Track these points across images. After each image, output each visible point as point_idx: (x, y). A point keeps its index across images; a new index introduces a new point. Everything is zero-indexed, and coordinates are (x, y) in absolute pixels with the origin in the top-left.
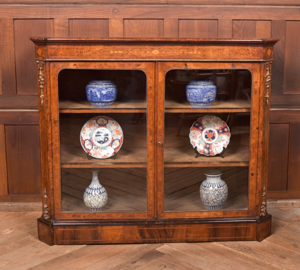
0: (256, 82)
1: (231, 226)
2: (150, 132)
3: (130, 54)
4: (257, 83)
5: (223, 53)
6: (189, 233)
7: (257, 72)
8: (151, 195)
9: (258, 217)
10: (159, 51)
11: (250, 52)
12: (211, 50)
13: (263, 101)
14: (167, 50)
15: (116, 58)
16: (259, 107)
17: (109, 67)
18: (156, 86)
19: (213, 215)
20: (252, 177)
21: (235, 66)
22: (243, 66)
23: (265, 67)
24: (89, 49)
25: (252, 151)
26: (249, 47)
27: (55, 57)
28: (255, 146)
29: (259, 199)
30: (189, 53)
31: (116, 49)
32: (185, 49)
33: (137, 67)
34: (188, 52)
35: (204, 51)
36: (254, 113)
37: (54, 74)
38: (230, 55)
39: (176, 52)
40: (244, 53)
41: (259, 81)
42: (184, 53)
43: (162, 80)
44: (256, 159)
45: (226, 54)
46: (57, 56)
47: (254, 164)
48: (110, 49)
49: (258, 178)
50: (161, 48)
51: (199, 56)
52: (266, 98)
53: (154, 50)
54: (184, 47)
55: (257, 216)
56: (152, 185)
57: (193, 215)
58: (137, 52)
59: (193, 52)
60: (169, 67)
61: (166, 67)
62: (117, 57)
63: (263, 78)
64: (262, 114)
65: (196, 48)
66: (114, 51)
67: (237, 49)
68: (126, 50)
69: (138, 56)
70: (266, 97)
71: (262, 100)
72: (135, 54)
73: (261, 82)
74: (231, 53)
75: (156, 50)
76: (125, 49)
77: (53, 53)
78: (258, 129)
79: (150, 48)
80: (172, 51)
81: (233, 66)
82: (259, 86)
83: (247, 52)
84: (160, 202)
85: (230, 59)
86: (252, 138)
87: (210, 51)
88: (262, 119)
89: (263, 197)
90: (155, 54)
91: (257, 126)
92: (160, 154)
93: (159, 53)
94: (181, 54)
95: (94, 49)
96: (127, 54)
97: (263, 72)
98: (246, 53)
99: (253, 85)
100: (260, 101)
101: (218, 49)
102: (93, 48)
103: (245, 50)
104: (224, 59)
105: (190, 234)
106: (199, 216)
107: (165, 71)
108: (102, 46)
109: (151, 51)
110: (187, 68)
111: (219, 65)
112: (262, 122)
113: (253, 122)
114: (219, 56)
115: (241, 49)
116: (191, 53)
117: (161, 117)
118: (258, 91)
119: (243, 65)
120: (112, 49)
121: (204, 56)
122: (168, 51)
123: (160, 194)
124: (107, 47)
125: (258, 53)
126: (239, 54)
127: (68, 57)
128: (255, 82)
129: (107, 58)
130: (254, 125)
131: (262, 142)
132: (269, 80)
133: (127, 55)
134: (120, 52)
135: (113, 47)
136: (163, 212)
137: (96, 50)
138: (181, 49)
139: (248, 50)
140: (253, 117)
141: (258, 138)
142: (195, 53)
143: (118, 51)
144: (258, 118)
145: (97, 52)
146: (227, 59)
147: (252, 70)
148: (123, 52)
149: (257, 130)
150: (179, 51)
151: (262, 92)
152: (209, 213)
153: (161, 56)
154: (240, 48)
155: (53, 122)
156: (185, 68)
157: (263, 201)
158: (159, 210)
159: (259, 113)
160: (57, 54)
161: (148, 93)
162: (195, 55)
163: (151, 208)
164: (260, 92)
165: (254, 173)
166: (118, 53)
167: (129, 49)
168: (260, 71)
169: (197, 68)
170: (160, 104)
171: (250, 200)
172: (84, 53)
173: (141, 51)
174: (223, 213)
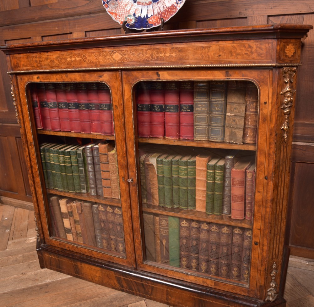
0: (265, 103)
1: (222, 303)
2: (121, 166)
3: (89, 60)
4: (267, 104)
5: (209, 54)
6: (170, 296)
7: (267, 85)
8: (128, 241)
9: (262, 301)
10: (121, 55)
11: (254, 50)
12: (190, 49)
13: (276, 135)
14: (131, 52)
15: (74, 67)
16: (270, 144)
17: (70, 79)
19: (202, 282)
20: (256, 246)
21: (230, 76)
22: (243, 76)
23: (281, 77)
24: (47, 56)
25: (256, 210)
26: (252, 41)
27: (18, 68)
28: (261, 203)
29: (265, 279)
30: (159, 55)
31: (72, 55)
32: (154, 49)
33: (99, 79)
35: (180, 51)
36: (260, 154)
37: (22, 89)
38: (219, 56)
39: (142, 55)
40: (243, 53)
41: (270, 101)
42: (152, 56)
43: (128, 96)
44: (263, 223)
45: (214, 54)
46: (20, 67)
47: (259, 229)
48: (67, 55)
49: (265, 250)
50: (124, 51)
51: (173, 61)
52: (283, 129)
53: (115, 54)
54: (153, 47)
55: (261, 299)
56: (128, 230)
57: (177, 276)
58: (96, 58)
59: (165, 54)
60: (136, 78)
61: (133, 78)
62: (75, 65)
63: (277, 95)
64: (273, 156)
65: (168, 47)
66: (71, 57)
67: (231, 45)
68: (84, 56)
69: (98, 63)
70: (283, 127)
71: (274, 134)
72: (94, 61)
73: (273, 104)
74: (221, 53)
75: (117, 53)
76: (82, 54)
77: (16, 64)
78: (266, 178)
79: (110, 51)
80: (137, 54)
81: (227, 74)
82: (270, 109)
83: (248, 51)
84: (138, 251)
85: (221, 63)
86: (257, 191)
87: (190, 52)
88: (274, 164)
89: (272, 277)
90: (117, 59)
91: (266, 174)
92: (134, 195)
93: (122, 58)
94: (148, 58)
95: (51, 57)
96: (85, 61)
97: (276, 86)
98: (246, 52)
99: (261, 108)
100: (271, 134)
101: (201, 47)
102: (50, 55)
103: (244, 46)
104: (211, 63)
105: (172, 297)
106: (184, 278)
107: (131, 83)
108: (58, 52)
109: (112, 56)
110: (159, 79)
111: (205, 73)
112: (273, 169)
113: (259, 167)
114: (202, 59)
115: (238, 45)
116: (162, 55)
117: (131, 147)
118: (268, 119)
119: (244, 74)
120: (69, 55)
121: (180, 59)
122: (132, 54)
123: (137, 242)
124: (63, 53)
125: (267, 52)
126: (235, 55)
127: (29, 68)
128: (263, 103)
129: (65, 67)
130: (260, 172)
131: (272, 200)
132: (289, 99)
134: (77, 59)
135: (69, 52)
136: (143, 263)
137: (53, 58)
138: (148, 49)
139: (250, 47)
140: (259, 159)
141: (267, 193)
142: (168, 55)
143: (75, 58)
144: (267, 161)
145: (55, 60)
146: (216, 63)
147: (259, 82)
148: (80, 59)
149: (266, 181)
150: (146, 54)
151: (274, 121)
152: (196, 278)
153: (124, 62)
154: (236, 43)
155: (29, 143)
156: (157, 79)
157: (271, 281)
158: (138, 260)
159: (269, 154)
160: (19, 65)
161: (115, 114)
162: (168, 59)
163: (130, 255)
164: (271, 120)
165: (259, 241)
166: (76, 60)
167: (87, 54)
168: (272, 84)
169: (173, 78)
170: (128, 129)
171: (252, 277)
172: (42, 62)
173: (100, 55)
174: (215, 283)
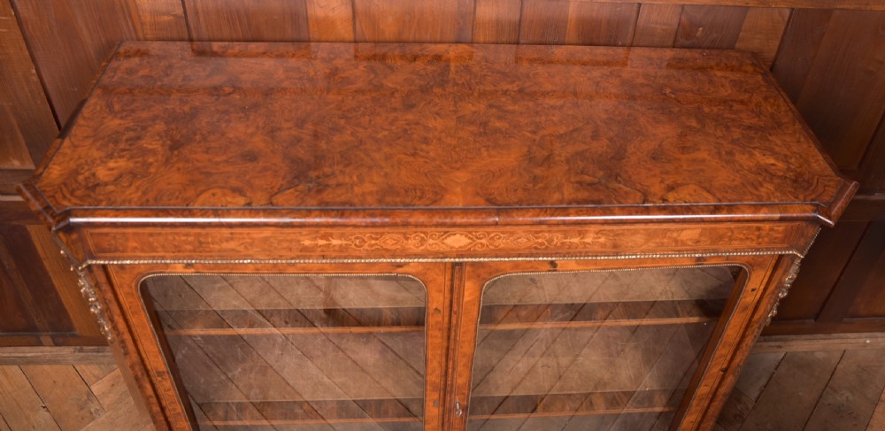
0: (753, 290)
3: (371, 246)
4: (755, 292)
10: (470, 239)
11: (764, 233)
12: (641, 232)
15: (324, 257)
18: (455, 313)
24: (230, 236)
27: (116, 254)
28: (704, 397)
30: (567, 240)
31: (320, 235)
32: (557, 231)
33: (393, 269)
34: (566, 238)
35: (618, 234)
37: (125, 286)
38: (698, 243)
39: (525, 240)
42: (550, 241)
44: (701, 416)
46: (121, 252)
48: (301, 236)
50: (477, 231)
51: (598, 248)
53: (452, 237)
54: (555, 228)
58: (394, 242)
59: (582, 238)
61: (490, 271)
62: (325, 252)
65: (593, 227)
66: (314, 239)
68: (357, 238)
69: (399, 250)
72: (388, 247)
73: (768, 292)
74: (702, 238)
75: (458, 236)
76: (351, 235)
77: (106, 246)
78: (724, 371)
79: (440, 232)
80: (512, 238)
83: (754, 235)
86: (702, 385)
90: (457, 245)
91: (725, 367)
93: (470, 244)
94: (542, 244)
95: (245, 236)
96: (361, 246)
98: (750, 236)
99: (744, 297)
102: (241, 233)
103: (749, 229)
107: (484, 279)
109: (443, 240)
110: (555, 270)
115: (738, 228)
116: (575, 240)
118: (751, 308)
120: (307, 235)
121: (615, 246)
122: (500, 238)
128: (750, 289)
129: (293, 255)
133: (361, 249)
134: (335, 242)
135: (310, 230)
137: (251, 239)
138: (542, 231)
142: (588, 240)
143: (328, 240)
145: (257, 243)
146: (688, 251)
147: (753, 268)
148: (344, 242)
149: (722, 373)
150: (537, 238)
151: (761, 311)
153: (474, 250)
155: (153, 374)
156: (549, 271)
159: (738, 347)
166: (330, 244)
167: (368, 235)
169: (586, 268)
170: (464, 342)
172: (211, 245)
173: (407, 239)
